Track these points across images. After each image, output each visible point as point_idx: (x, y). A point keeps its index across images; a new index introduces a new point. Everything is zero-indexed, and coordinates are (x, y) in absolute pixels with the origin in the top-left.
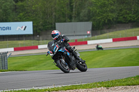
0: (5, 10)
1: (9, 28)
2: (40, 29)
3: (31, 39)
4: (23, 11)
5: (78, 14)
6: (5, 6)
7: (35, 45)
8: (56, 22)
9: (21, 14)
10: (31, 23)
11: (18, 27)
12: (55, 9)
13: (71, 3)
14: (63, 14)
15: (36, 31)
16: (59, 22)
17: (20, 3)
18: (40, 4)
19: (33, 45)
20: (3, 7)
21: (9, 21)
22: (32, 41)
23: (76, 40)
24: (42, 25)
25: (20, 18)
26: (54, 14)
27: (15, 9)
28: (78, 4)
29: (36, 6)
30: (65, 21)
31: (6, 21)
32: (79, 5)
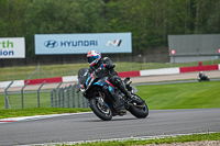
0: (88, 15)
1: (93, 43)
2: (143, 45)
3: (128, 61)
4: (116, 15)
5: (204, 22)
6: (89, 8)
7: (135, 70)
8: (168, 33)
9: (114, 21)
10: (130, 34)
11: (109, 42)
12: (168, 13)
13: (192, 4)
14: (180, 21)
15: (137, 47)
16: (173, 33)
17: (112, 4)
18: (144, 5)
19: (131, 70)
20: (85, 10)
21: (95, 32)
22: (131, 64)
23: (200, 64)
24: (146, 38)
25: (112, 27)
26: (166, 20)
27: (105, 13)
28: (203, 5)
29: (138, 8)
30: (183, 33)
31: (90, 32)
32: (206, 7)
